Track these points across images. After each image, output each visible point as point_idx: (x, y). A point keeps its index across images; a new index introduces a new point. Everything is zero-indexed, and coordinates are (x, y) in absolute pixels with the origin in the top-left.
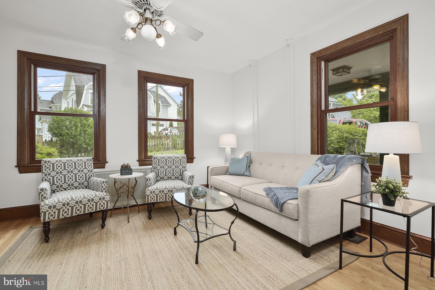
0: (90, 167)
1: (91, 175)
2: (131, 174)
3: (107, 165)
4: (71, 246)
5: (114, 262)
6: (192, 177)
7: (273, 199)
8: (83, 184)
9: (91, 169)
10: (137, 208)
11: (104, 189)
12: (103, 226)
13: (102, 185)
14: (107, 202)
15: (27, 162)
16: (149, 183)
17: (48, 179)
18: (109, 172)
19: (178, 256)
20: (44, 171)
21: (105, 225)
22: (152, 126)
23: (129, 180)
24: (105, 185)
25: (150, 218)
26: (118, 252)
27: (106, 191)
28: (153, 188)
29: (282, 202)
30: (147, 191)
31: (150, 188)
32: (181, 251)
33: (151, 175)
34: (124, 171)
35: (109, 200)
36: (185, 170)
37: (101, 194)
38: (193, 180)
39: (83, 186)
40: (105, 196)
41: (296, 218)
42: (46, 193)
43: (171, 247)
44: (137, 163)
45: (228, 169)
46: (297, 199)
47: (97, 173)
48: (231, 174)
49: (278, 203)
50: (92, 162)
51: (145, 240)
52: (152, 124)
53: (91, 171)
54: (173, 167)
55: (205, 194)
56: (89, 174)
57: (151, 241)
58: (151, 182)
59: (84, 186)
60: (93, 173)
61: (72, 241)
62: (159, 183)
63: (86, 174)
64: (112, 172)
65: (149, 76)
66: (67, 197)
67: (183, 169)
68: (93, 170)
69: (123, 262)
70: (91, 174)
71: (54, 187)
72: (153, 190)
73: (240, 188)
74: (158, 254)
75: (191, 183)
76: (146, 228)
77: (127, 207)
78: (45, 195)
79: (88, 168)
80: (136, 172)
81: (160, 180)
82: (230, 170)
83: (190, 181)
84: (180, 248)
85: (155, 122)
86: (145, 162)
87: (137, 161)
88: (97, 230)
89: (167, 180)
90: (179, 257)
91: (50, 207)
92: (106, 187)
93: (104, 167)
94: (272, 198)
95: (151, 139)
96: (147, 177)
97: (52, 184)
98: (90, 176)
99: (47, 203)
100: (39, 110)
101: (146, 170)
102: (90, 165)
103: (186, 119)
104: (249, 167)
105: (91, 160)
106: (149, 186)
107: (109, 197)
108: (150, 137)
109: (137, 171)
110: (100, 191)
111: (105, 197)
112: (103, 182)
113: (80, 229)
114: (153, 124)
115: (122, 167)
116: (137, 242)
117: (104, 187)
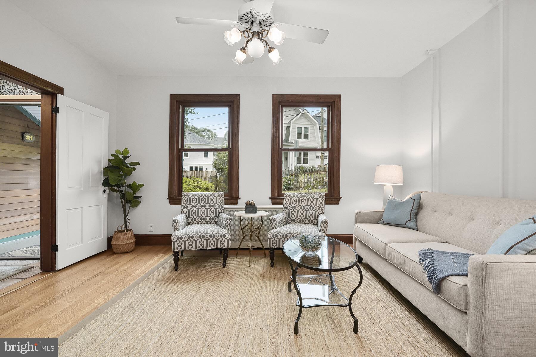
0: (221, 202)
1: (222, 211)
2: (255, 213)
3: (239, 201)
4: (190, 279)
5: (216, 304)
6: (325, 222)
7: (427, 269)
8: (213, 219)
9: (222, 204)
10: (262, 252)
11: (227, 226)
12: (224, 265)
13: (225, 221)
14: (228, 240)
15: (176, 195)
16: (273, 225)
17: (185, 212)
18: (235, 210)
19: (279, 317)
20: (183, 204)
21: (226, 264)
22: (317, 158)
23: (251, 219)
24: (228, 222)
25: (272, 266)
26: (224, 295)
27: (229, 229)
28: (275, 231)
29: (440, 276)
30: (269, 233)
31: (272, 231)
32: (286, 312)
33: (279, 217)
34: (248, 209)
35: (230, 239)
36: (321, 212)
37: (223, 231)
38: (326, 226)
39: (213, 221)
40: (226, 233)
41: (462, 308)
42: (178, 224)
43: (278, 305)
44: (270, 201)
45: (382, 215)
46: (466, 275)
47: (228, 210)
48: (385, 224)
49: (433, 276)
50: (223, 198)
51: (255, 288)
52: (317, 156)
53: (222, 207)
54: (307, 208)
55: (316, 245)
56: (219, 209)
57: (260, 292)
58: (276, 224)
59: (215, 221)
60: (223, 209)
61: (194, 273)
62: (288, 226)
63: (216, 209)
64: (239, 209)
65: (285, 99)
66: (204, 230)
67: (319, 212)
68: (223, 206)
69: (223, 307)
70: (221, 209)
71: (190, 220)
72: (275, 233)
73: (387, 244)
74: (260, 309)
75: (323, 230)
76: (264, 276)
77: (249, 249)
78: (177, 227)
79: (219, 203)
80: (264, 211)
81: (290, 223)
82: (385, 218)
83: (322, 227)
84: (287, 308)
85: (319, 153)
86: (278, 200)
87: (270, 198)
88: (219, 268)
89: (299, 223)
90: (279, 319)
91: (178, 238)
92: (229, 224)
93: (237, 204)
94: (426, 267)
95: (309, 174)
96: (271, 217)
97: (188, 217)
98: (220, 211)
99: (176, 234)
100: (185, 148)
101: (277, 209)
102: (221, 201)
103: (330, 147)
104: (416, 214)
105: (222, 195)
106: (273, 228)
107: (229, 235)
108: (308, 172)
109: (263, 209)
110: (224, 228)
111: (226, 235)
112: (227, 219)
113: (206, 264)
114: (319, 156)
115: (246, 204)
116: (247, 290)
117: (227, 224)
